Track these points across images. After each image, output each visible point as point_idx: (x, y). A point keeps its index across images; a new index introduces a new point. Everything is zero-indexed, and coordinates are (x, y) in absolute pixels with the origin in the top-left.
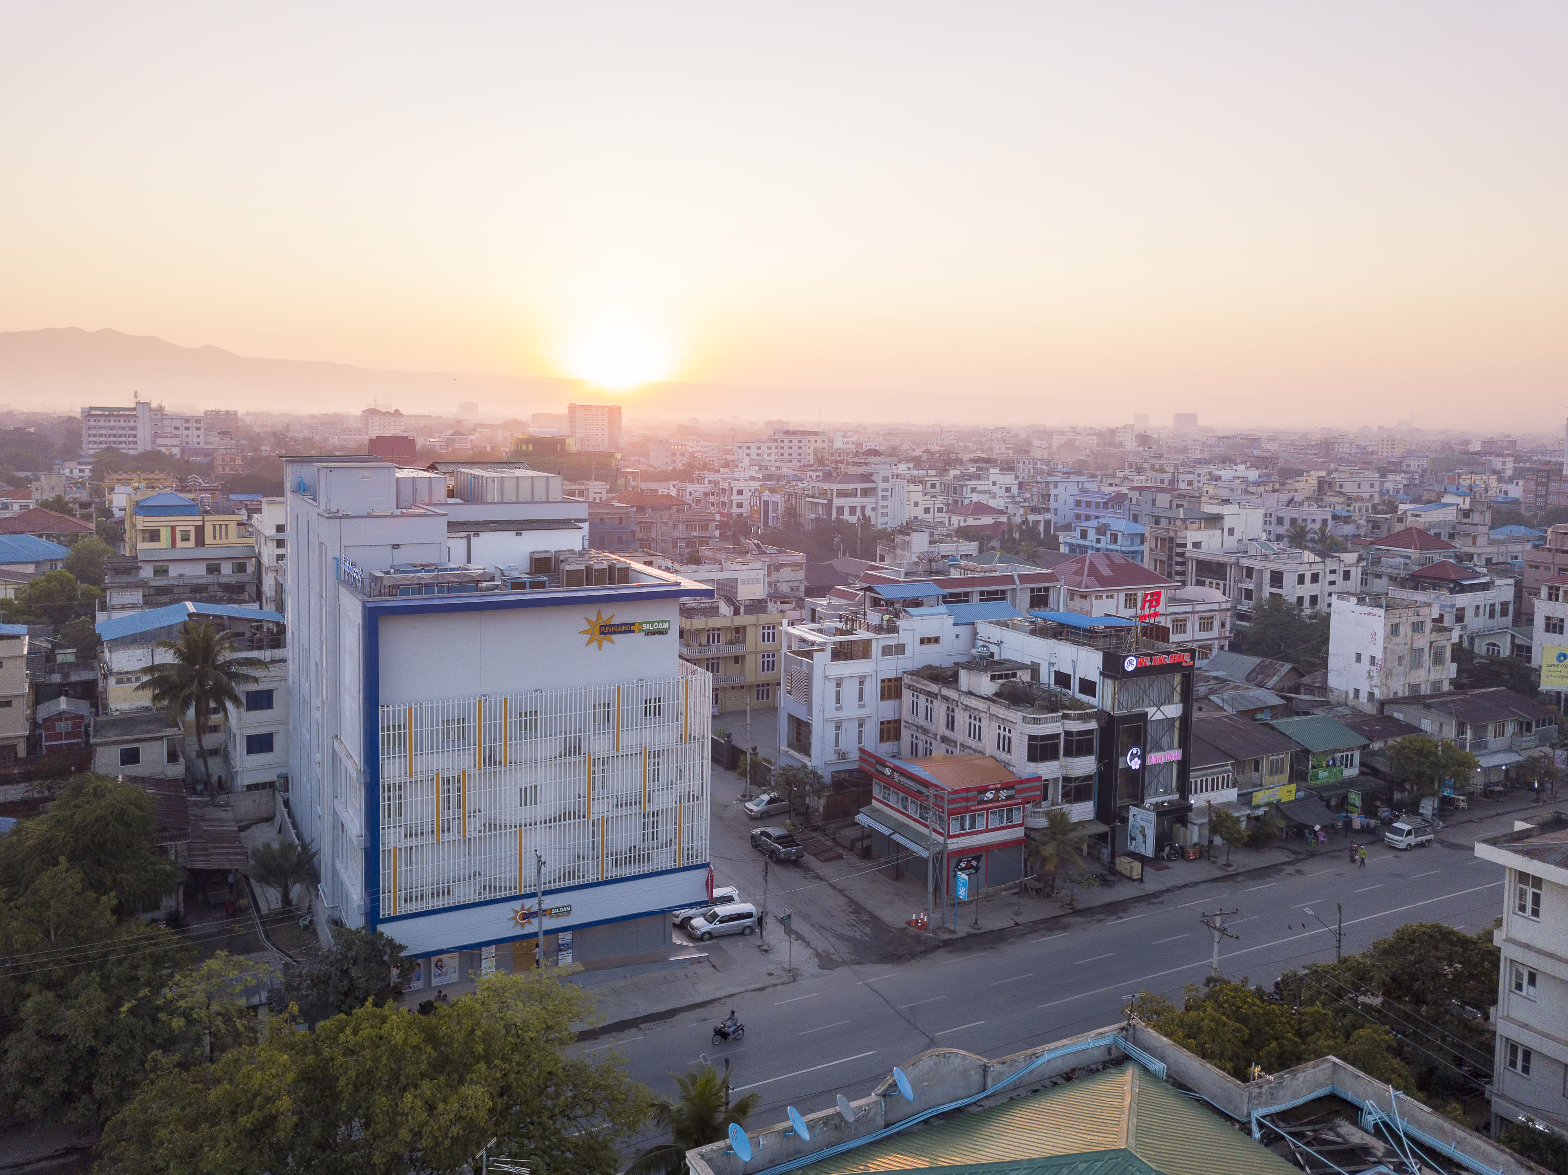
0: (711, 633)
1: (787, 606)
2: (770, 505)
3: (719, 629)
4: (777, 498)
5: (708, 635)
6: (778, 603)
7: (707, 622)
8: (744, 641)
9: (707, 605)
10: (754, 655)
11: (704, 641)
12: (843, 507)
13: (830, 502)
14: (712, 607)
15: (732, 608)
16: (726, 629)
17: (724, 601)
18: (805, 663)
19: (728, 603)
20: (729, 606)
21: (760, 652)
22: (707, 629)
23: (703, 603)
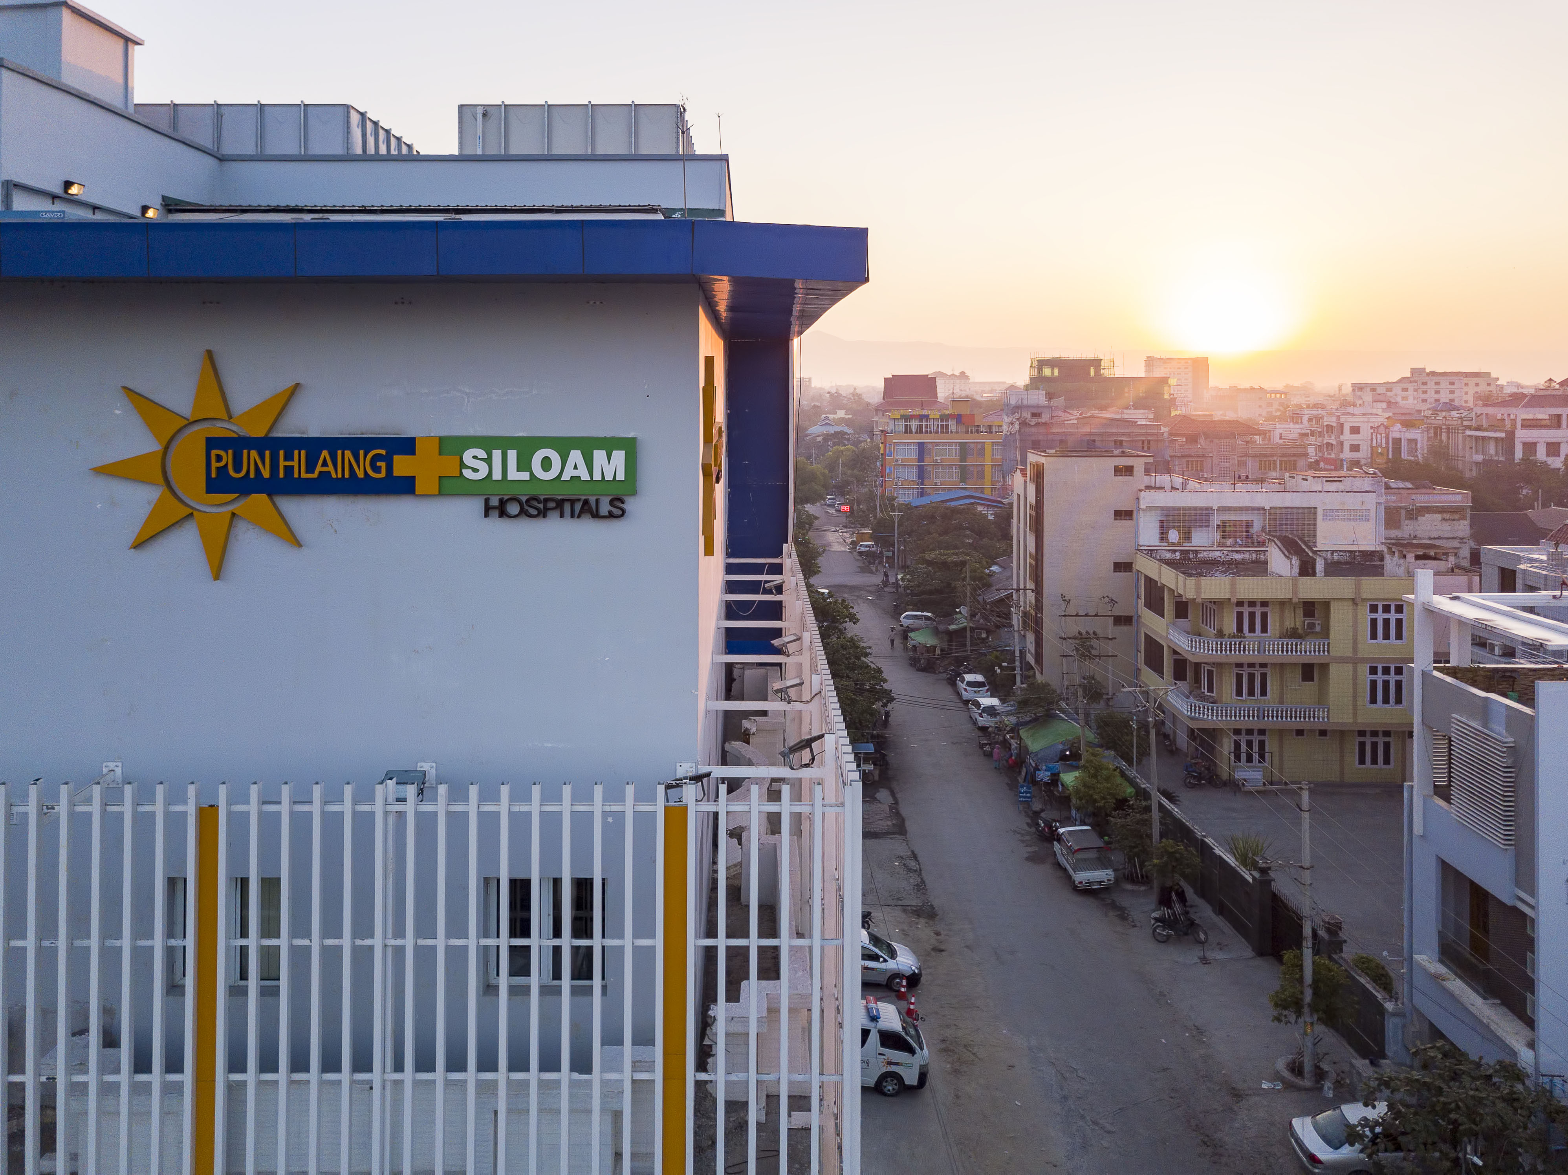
0: (1246, 610)
1: (1432, 564)
2: (1404, 444)
3: (1264, 604)
4: (1415, 434)
5: (1240, 615)
6: (1410, 559)
7: (1233, 586)
8: (1326, 633)
9: (1247, 556)
10: (1349, 667)
11: (1230, 625)
12: (1535, 444)
13: (1511, 435)
14: (1254, 561)
15: (1296, 561)
16: (1283, 604)
17: (1280, 548)
18: (1503, 710)
19: (1286, 553)
20: (1288, 558)
21: (1363, 660)
22: (1234, 600)
23: (1237, 552)
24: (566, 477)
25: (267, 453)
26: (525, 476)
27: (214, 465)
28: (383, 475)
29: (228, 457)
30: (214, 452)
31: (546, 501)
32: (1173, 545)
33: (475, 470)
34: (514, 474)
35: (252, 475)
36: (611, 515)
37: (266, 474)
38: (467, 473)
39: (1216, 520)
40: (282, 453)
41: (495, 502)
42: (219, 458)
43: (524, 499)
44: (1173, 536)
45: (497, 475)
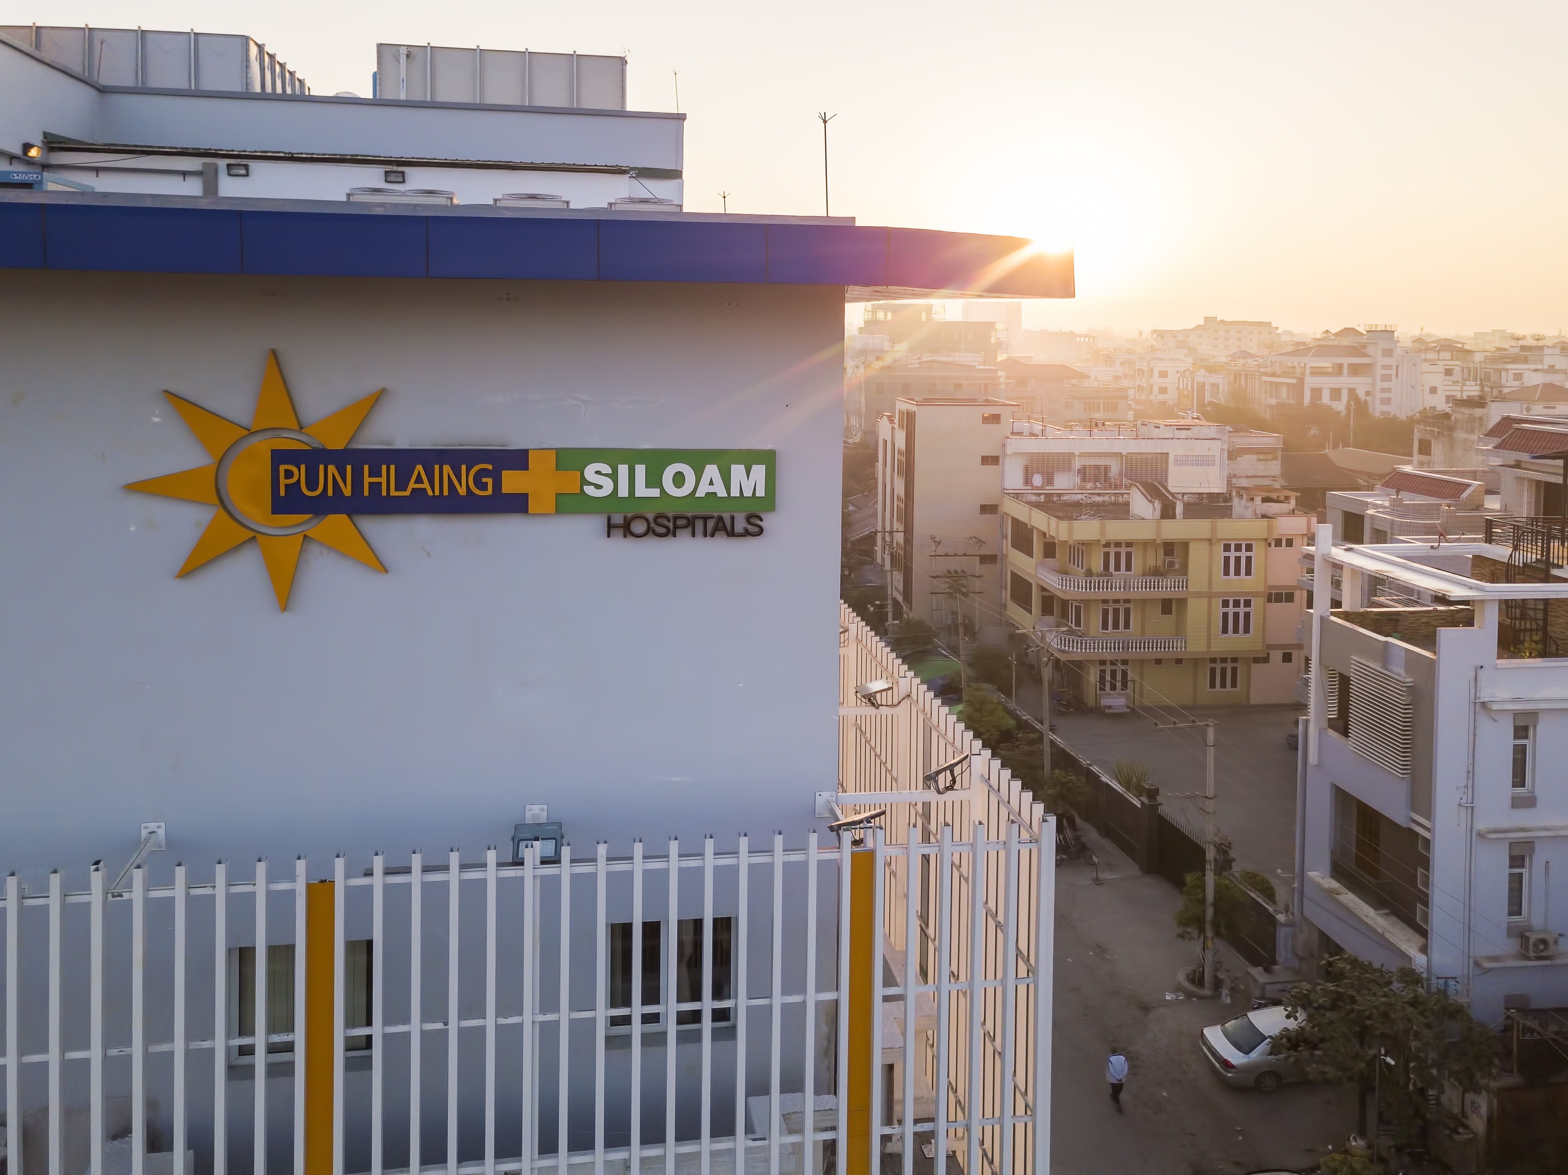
0: (1112, 551)
1: (1274, 508)
2: (1206, 387)
3: (1129, 544)
4: (1216, 378)
5: (1107, 555)
6: (1258, 500)
7: (1103, 530)
8: (1184, 570)
9: (1106, 498)
10: (1204, 601)
11: (1097, 564)
12: (1318, 390)
13: (1301, 382)
14: (1115, 504)
15: (1158, 505)
16: (1145, 544)
17: (1141, 492)
18: (1403, 654)
19: (1149, 497)
20: (1150, 501)
21: (1218, 594)
22: (1103, 542)
23: (1099, 495)
24: (701, 493)
25: (349, 468)
26: (655, 493)
27: (283, 482)
28: (489, 492)
29: (300, 474)
30: (282, 468)
31: (676, 518)
32: (1038, 488)
33: (599, 487)
34: (642, 491)
35: (330, 493)
36: (747, 533)
37: (347, 491)
38: (589, 490)
39: (1077, 464)
40: (366, 468)
41: (618, 519)
42: (289, 474)
43: (651, 517)
44: (1037, 480)
45: (623, 492)
